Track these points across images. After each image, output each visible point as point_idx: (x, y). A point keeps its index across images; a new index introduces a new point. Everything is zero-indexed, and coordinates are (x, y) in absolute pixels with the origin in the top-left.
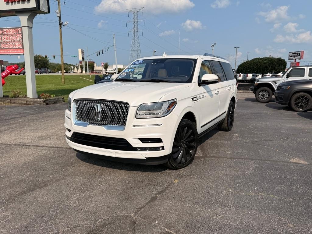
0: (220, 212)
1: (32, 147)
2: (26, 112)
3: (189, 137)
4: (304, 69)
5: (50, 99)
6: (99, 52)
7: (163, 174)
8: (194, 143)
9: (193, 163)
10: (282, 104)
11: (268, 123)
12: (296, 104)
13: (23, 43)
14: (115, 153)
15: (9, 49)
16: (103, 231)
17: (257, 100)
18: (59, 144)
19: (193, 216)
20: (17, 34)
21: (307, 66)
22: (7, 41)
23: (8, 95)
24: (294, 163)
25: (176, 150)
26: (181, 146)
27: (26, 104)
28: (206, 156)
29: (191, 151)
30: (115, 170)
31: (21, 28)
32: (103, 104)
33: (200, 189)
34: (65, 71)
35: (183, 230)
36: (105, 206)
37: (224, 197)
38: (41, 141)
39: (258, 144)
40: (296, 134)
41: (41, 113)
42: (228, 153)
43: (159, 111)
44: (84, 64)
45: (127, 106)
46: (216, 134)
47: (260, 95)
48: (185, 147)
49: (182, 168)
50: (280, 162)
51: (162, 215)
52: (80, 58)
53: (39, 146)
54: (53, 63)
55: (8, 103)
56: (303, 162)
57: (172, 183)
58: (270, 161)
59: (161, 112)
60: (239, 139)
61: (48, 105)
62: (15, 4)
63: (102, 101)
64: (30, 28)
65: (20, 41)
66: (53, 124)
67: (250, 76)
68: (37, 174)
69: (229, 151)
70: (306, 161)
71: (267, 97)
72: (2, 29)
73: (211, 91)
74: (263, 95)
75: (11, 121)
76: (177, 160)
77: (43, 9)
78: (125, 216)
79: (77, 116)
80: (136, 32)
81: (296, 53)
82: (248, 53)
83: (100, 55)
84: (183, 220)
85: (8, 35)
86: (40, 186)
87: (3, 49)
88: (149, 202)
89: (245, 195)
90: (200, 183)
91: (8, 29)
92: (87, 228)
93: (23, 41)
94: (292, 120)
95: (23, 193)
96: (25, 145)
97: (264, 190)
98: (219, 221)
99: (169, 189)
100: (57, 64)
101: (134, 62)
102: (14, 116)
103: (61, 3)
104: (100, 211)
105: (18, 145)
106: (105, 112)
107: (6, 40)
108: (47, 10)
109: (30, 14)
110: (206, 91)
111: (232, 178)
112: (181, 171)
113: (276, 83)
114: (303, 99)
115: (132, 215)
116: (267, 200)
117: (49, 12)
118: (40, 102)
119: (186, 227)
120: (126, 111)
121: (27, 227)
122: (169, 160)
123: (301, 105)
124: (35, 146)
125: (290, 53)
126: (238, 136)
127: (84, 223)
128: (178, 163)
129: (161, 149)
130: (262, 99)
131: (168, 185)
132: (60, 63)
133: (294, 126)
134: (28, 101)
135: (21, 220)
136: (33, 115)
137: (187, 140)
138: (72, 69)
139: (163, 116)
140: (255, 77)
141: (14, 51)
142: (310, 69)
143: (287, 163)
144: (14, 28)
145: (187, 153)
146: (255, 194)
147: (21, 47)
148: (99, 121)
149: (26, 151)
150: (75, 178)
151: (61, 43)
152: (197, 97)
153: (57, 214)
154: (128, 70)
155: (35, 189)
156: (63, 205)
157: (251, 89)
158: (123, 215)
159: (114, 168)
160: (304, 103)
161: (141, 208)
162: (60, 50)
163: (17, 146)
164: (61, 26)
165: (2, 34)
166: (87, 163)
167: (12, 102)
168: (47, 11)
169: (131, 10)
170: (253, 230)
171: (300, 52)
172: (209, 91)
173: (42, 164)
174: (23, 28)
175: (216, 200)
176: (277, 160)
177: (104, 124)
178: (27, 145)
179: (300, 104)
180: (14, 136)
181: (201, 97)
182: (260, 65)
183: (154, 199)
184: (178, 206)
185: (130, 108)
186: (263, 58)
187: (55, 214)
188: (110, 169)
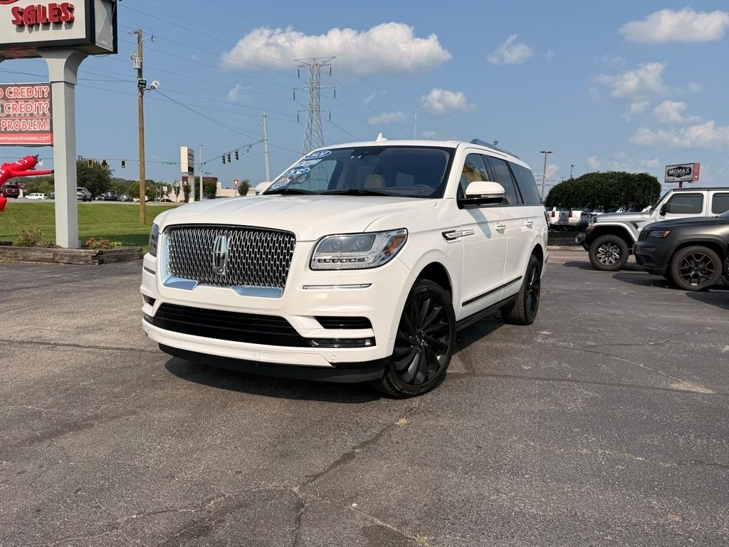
0: (507, 487)
1: (62, 348)
2: (51, 278)
3: (435, 322)
4: (702, 195)
5: (110, 252)
6: (229, 156)
7: (372, 408)
8: (447, 340)
9: (442, 386)
10: (652, 272)
11: (618, 312)
12: (683, 271)
13: (51, 121)
14: (259, 351)
15: (17, 132)
16: (223, 521)
17: (593, 266)
18: (125, 342)
19: (441, 494)
20: (38, 98)
21: (709, 189)
22: (14, 115)
23: (10, 241)
24: (681, 391)
25: (403, 350)
26: (416, 343)
27: (53, 260)
28: (473, 374)
29: (438, 357)
30: (257, 397)
31: (50, 85)
32: (234, 237)
33: (459, 439)
34: (146, 198)
35: (417, 522)
36: (231, 469)
37: (515, 456)
38: (85, 336)
39: (596, 353)
40: (683, 334)
41: (88, 279)
42: (525, 367)
43: (364, 253)
44: (191, 182)
45: (289, 241)
46: (498, 330)
47: (599, 253)
48: (425, 347)
49: (415, 396)
50: (647, 388)
51: (366, 490)
52: (185, 169)
53: (78, 346)
54: (121, 179)
55: (10, 257)
56: (701, 391)
57: (394, 425)
58: (623, 385)
59: (369, 257)
60: (551, 340)
61: (103, 265)
62: (37, 30)
63: (232, 229)
64: (70, 85)
65: (44, 114)
66: (114, 302)
67: (576, 216)
68: (70, 403)
69: (527, 364)
70: (708, 388)
71: (616, 259)
72: (4, 87)
73: (486, 222)
74: (608, 254)
75: (14, 295)
76: (405, 375)
77: (103, 42)
78: (277, 492)
79: (170, 265)
80: (315, 112)
81: (682, 168)
82: (572, 166)
83: (230, 161)
84: (418, 502)
85: (17, 100)
86: (76, 427)
87: (6, 132)
88: (338, 463)
89: (567, 454)
90: (459, 426)
91: (19, 86)
92: (184, 514)
93: (51, 116)
94: (674, 306)
95: (33, 440)
96: (44, 344)
97: (612, 445)
98: (503, 505)
99: (386, 437)
100: (129, 181)
101: (308, 155)
102: (22, 285)
103: (143, 39)
104: (219, 481)
105: (28, 342)
106: (237, 255)
107: (11, 112)
108: (112, 46)
109: (72, 52)
110: (476, 222)
111: (535, 418)
112: (415, 402)
113: (637, 227)
114: (700, 260)
115: (296, 489)
116: (617, 464)
117: (115, 51)
118: (86, 256)
119: (425, 516)
120: (288, 251)
121: (39, 511)
122: (385, 374)
123: (696, 276)
124: (68, 345)
125: (669, 168)
126: (549, 336)
127: (177, 505)
128: (408, 381)
129: (368, 343)
130: (605, 262)
131: (383, 430)
132: (137, 179)
133: (679, 317)
134: (57, 255)
135: (25, 496)
136: (67, 282)
137: (430, 330)
138: (163, 193)
139: (372, 265)
140: (588, 217)
141: (30, 139)
142: (714, 195)
143: (663, 392)
144: (33, 86)
145: (429, 359)
146: (589, 453)
147: (47, 128)
148: (224, 277)
149: (47, 355)
150: (160, 411)
151: (142, 129)
152: (454, 231)
153: (114, 485)
154: (295, 172)
155: (62, 433)
156: (130, 465)
157: (579, 239)
158: (275, 490)
159: (254, 393)
160: (702, 270)
161: (316, 476)
162: (138, 145)
163: (25, 345)
164: (141, 90)
165: (5, 98)
166: (190, 383)
167: (21, 255)
168: (110, 48)
169: (305, 61)
170: (585, 525)
171: (692, 166)
172: (482, 223)
173: (83, 381)
174: (53, 84)
175: (497, 462)
176: (641, 385)
177: (235, 282)
178: (50, 344)
179: (693, 273)
180: (20, 324)
181: (464, 233)
182: (599, 189)
183: (349, 456)
184: (405, 471)
185: (298, 246)
186: (608, 174)
187: (109, 485)
188: (245, 395)
